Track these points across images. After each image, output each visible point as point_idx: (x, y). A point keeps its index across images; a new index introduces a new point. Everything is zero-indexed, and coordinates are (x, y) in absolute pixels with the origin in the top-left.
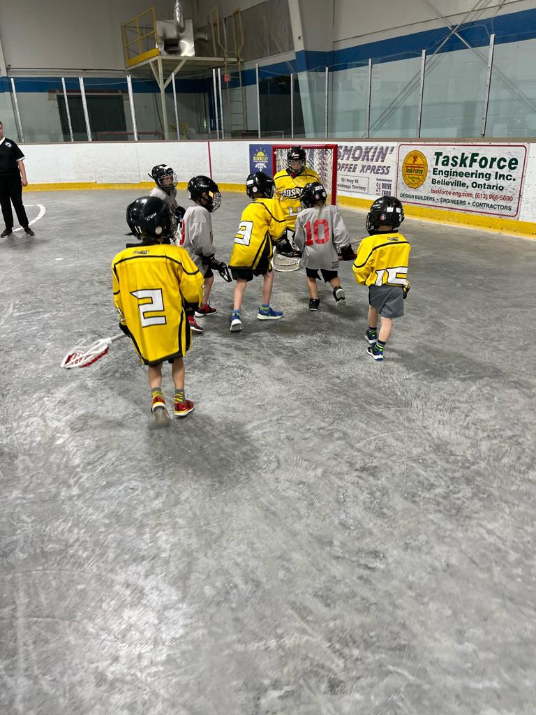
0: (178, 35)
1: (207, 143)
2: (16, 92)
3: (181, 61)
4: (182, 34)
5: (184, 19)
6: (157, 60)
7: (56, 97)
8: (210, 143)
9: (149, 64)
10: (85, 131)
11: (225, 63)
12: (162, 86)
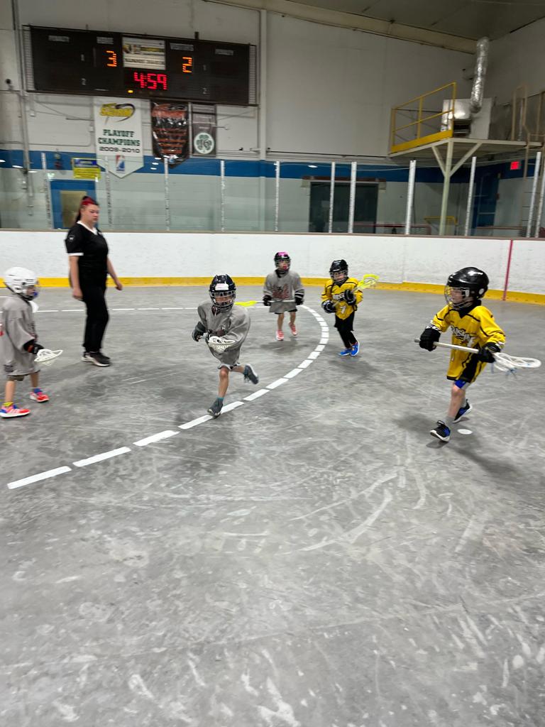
0: (471, 117)
1: (509, 241)
2: (281, 177)
3: (475, 144)
4: (475, 115)
5: (484, 97)
6: (446, 145)
7: (309, 184)
8: (514, 241)
9: (430, 149)
10: (347, 219)
11: (527, 148)
12: (447, 173)
